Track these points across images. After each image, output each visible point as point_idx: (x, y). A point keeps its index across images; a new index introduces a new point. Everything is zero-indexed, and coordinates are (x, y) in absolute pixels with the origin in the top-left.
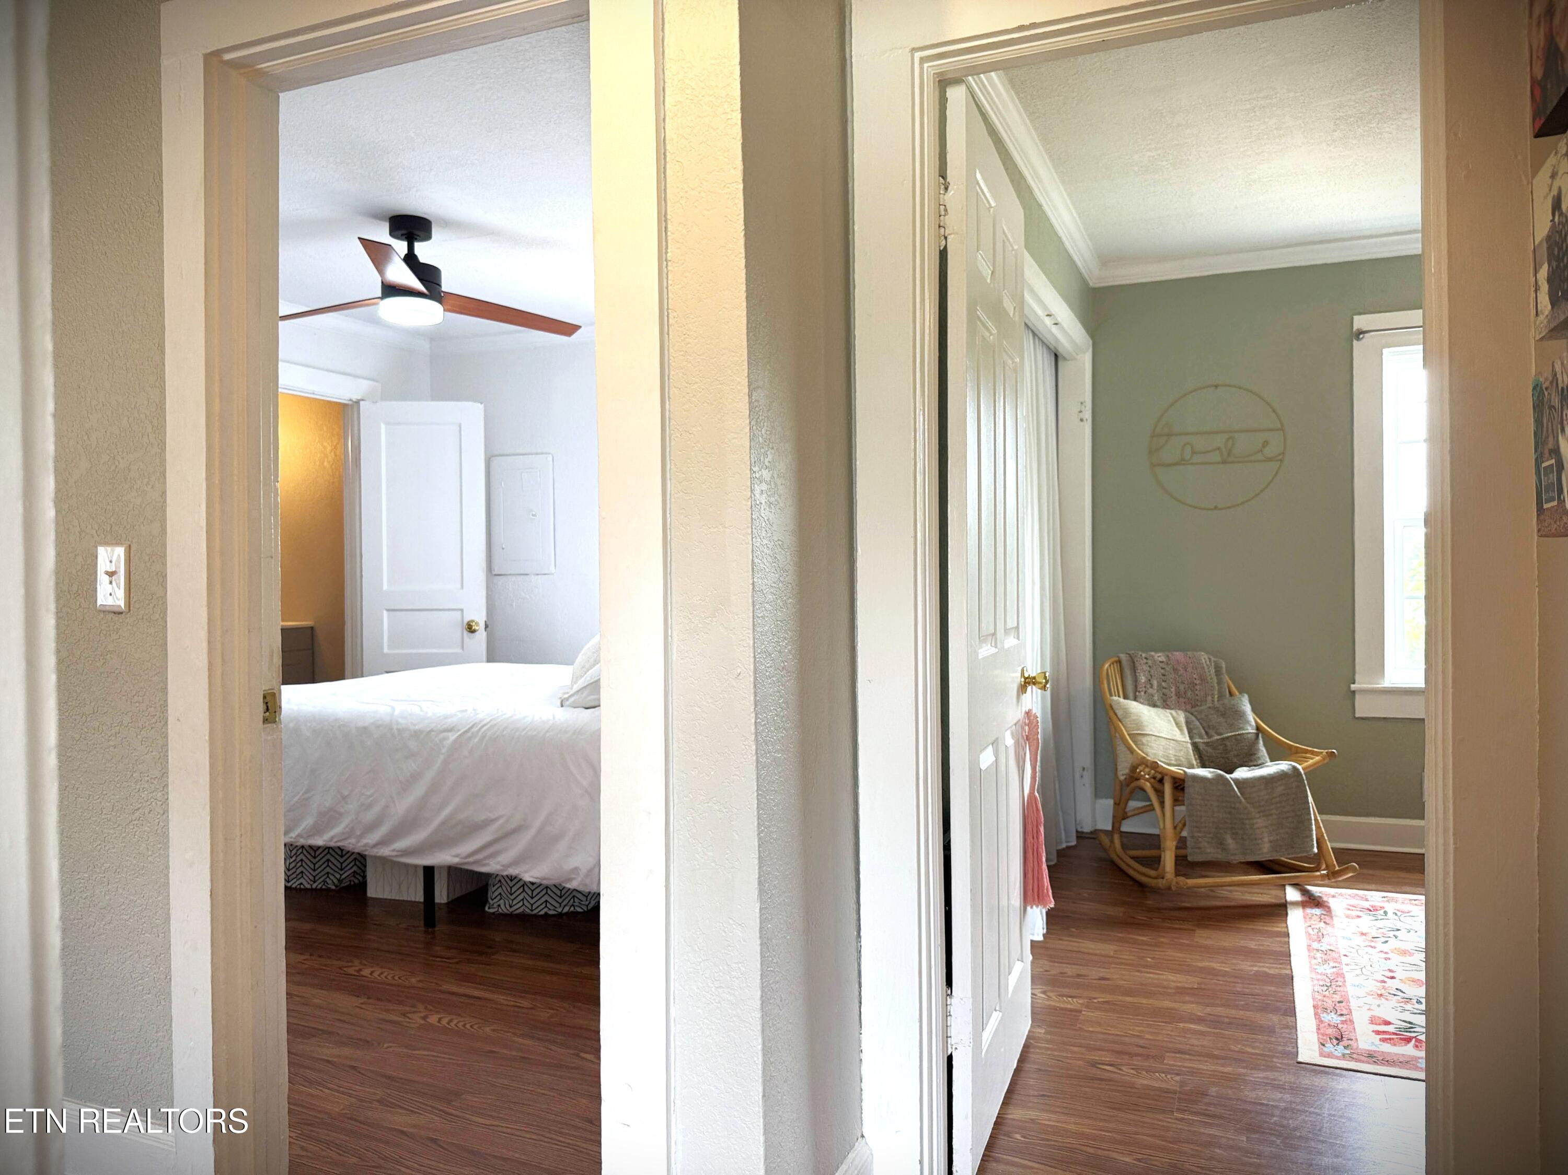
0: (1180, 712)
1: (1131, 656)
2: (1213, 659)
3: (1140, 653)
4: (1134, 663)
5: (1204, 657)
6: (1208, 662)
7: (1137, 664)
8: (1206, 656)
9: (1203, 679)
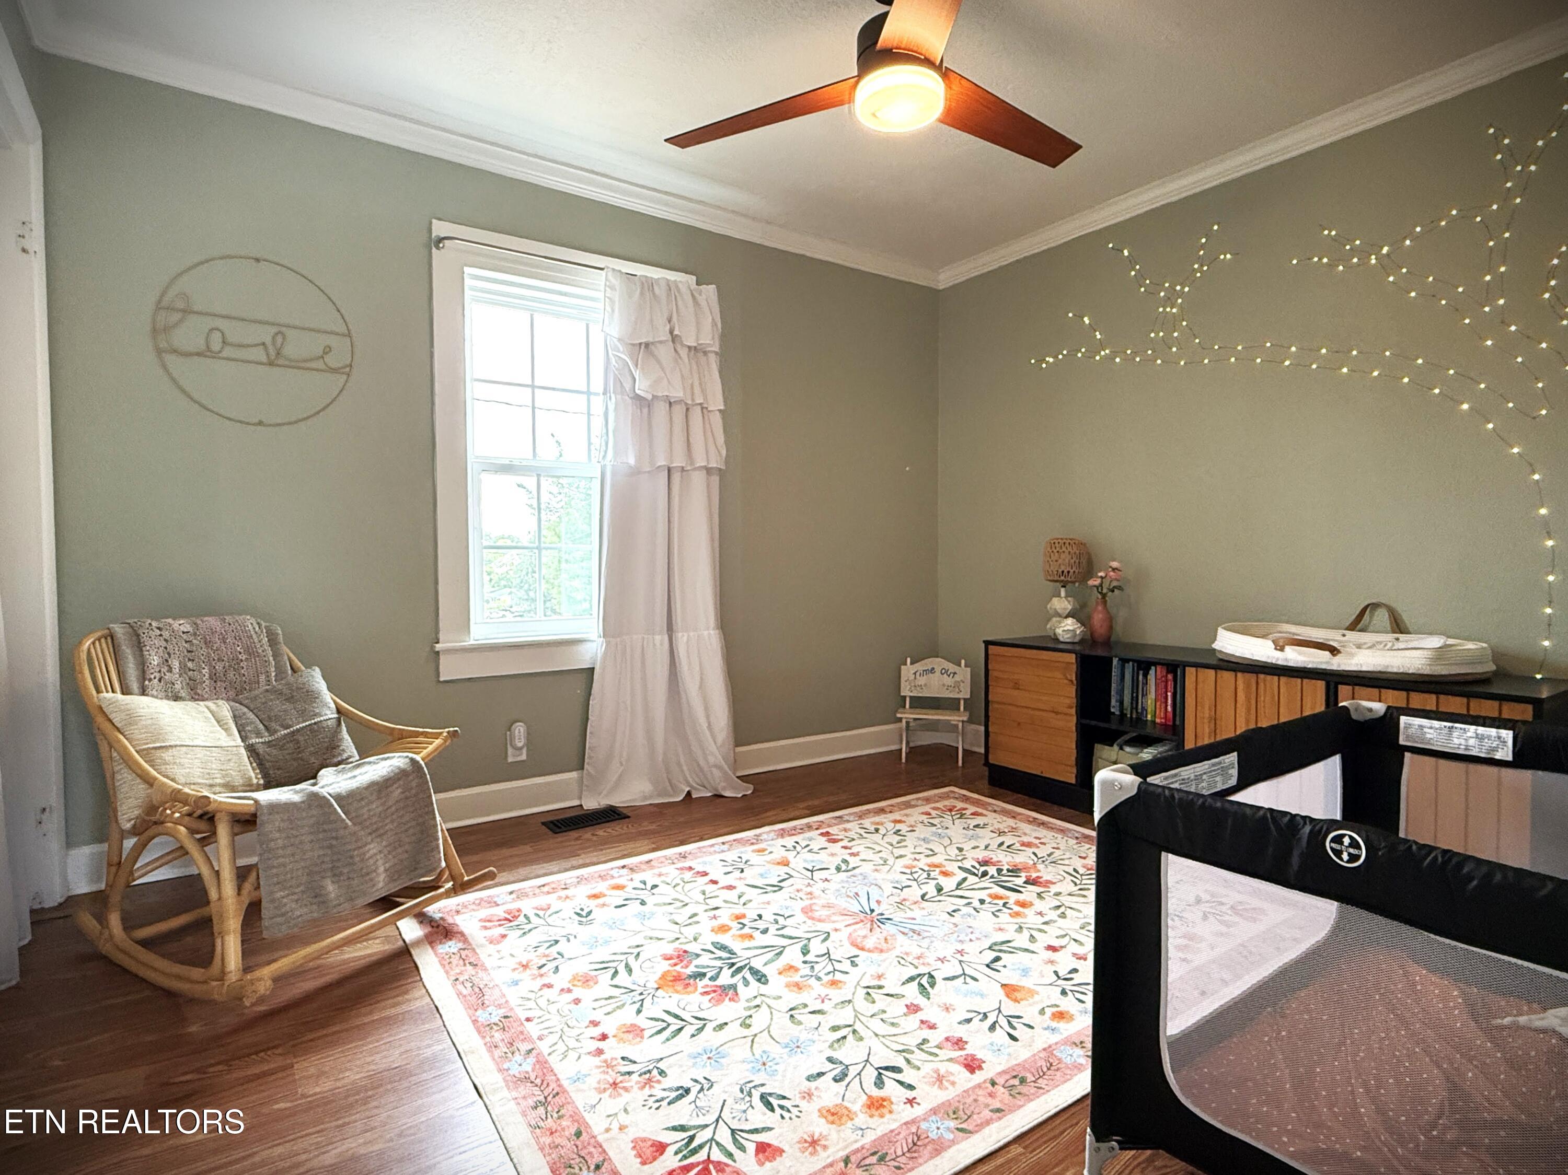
0: (220, 702)
1: (132, 627)
2: (263, 624)
3: (149, 621)
4: (138, 635)
5: (250, 623)
6: (257, 629)
7: (144, 638)
8: (253, 621)
9: (251, 652)
